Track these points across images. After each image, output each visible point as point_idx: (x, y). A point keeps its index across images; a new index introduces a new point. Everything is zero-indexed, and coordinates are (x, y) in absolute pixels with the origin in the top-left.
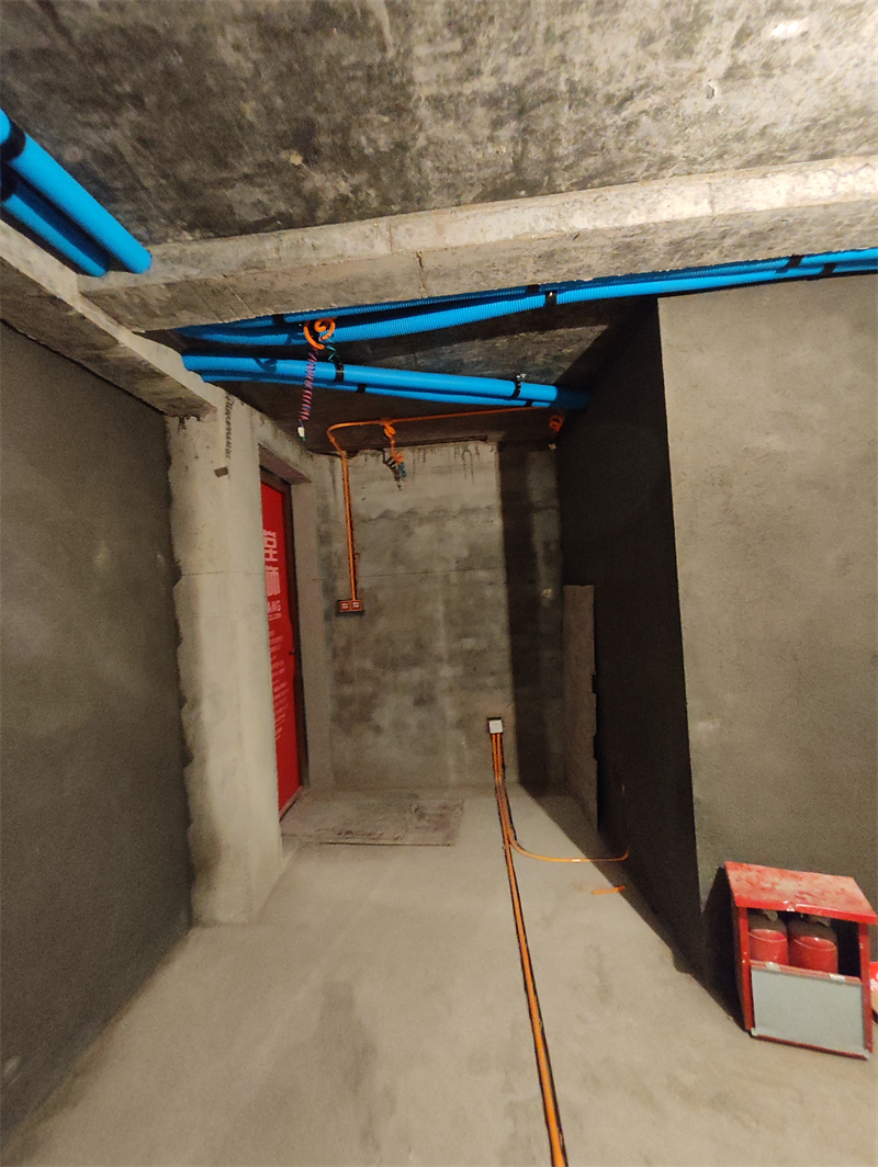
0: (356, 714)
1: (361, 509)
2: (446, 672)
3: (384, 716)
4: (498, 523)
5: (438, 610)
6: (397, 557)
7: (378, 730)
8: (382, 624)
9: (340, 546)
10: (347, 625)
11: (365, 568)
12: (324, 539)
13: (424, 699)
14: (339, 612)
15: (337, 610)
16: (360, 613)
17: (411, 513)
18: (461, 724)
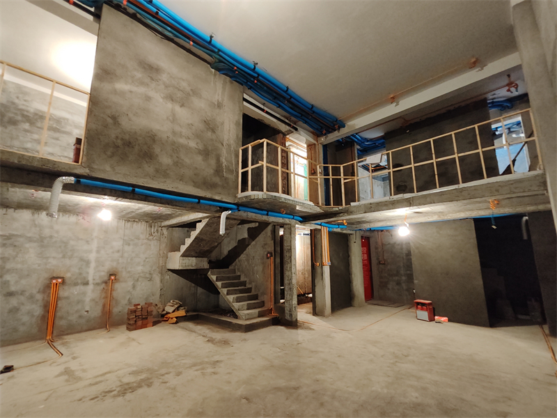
0: (384, 285)
1: (384, 242)
2: (404, 278)
3: (390, 286)
5: (402, 265)
6: (392, 252)
7: (389, 289)
8: (389, 267)
9: (380, 250)
10: (381, 266)
11: (385, 254)
12: (377, 248)
13: (398, 283)
14: (380, 264)
15: (379, 263)
16: (384, 264)
17: (395, 243)
18: (407, 290)
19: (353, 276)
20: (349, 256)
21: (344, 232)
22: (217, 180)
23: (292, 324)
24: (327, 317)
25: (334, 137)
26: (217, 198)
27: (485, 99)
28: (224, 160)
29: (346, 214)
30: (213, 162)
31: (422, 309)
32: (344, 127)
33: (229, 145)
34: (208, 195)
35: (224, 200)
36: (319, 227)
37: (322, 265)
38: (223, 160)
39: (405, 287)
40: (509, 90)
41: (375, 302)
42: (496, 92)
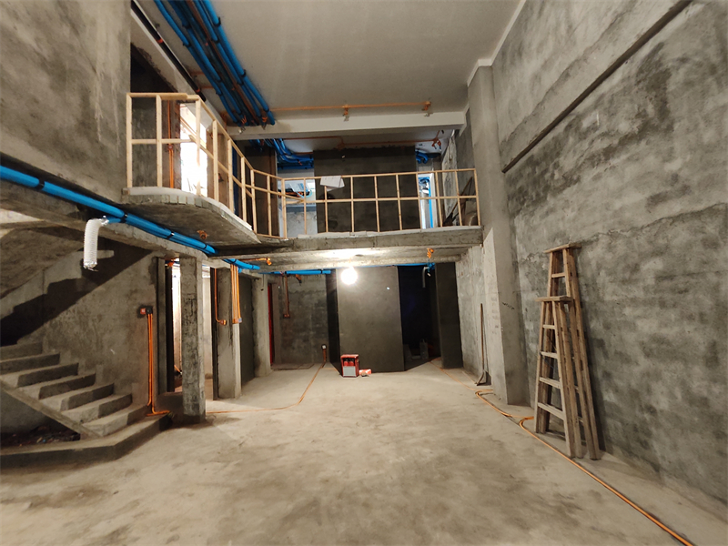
0: (288, 344)
1: (290, 290)
2: (312, 333)
3: (295, 345)
4: (325, 294)
5: (310, 317)
6: (300, 303)
7: (294, 348)
8: (295, 321)
9: (284, 300)
10: (286, 321)
11: (291, 306)
12: (280, 298)
13: (306, 340)
15: (283, 317)
16: (289, 318)
17: (304, 291)
18: (316, 347)
19: (258, 336)
20: (253, 309)
21: (253, 275)
22: (82, 143)
23: (197, 420)
24: (238, 398)
25: (255, 133)
26: (86, 184)
27: (414, 147)
28: (97, 106)
29: (290, 249)
30: (75, 100)
31: (349, 365)
32: (273, 124)
33: (107, 78)
34: (67, 175)
35: (101, 193)
36: (228, 266)
37: (231, 323)
38: (96, 103)
39: (313, 344)
40: (433, 145)
41: (281, 367)
42: (424, 143)
